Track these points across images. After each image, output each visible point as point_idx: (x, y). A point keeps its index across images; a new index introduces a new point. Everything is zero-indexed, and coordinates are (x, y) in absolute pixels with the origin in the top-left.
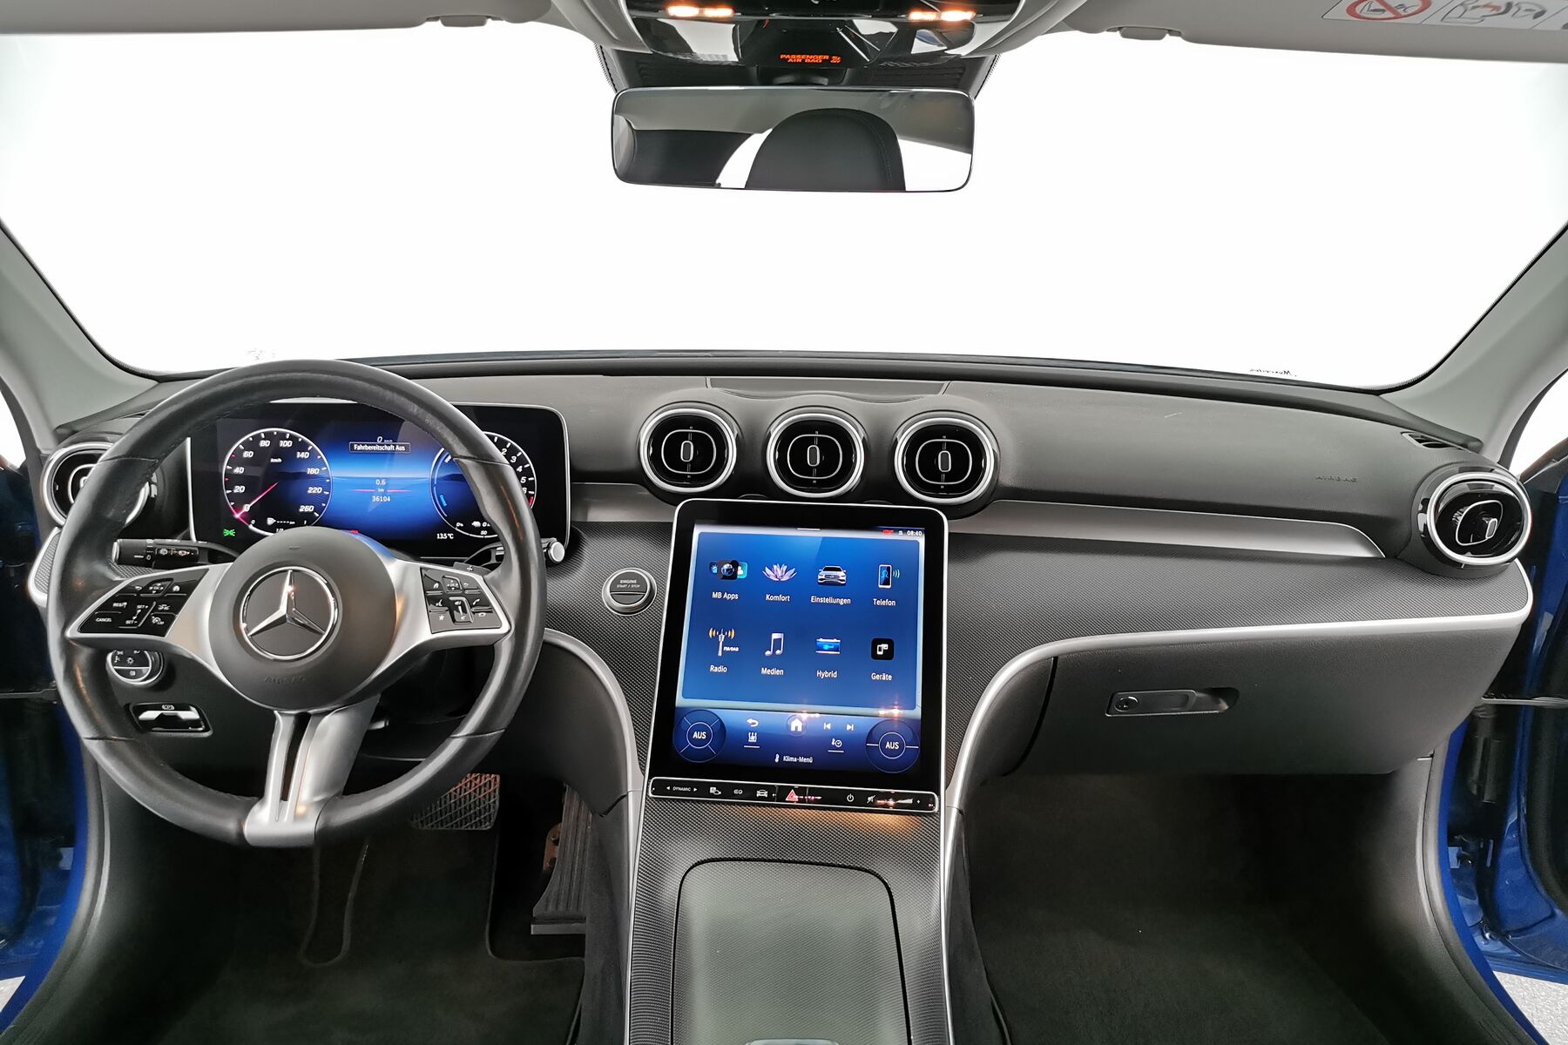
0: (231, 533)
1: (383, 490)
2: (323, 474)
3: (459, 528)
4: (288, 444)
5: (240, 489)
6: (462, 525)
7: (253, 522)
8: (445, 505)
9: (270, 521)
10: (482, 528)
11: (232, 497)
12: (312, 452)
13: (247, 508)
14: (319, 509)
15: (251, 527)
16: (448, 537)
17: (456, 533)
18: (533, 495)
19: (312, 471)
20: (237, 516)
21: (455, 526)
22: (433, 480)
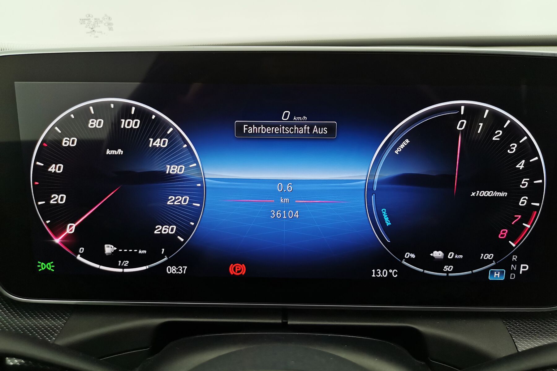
0: (49, 266)
1: (287, 200)
2: (193, 175)
3: (409, 260)
4: (133, 124)
5: (58, 199)
6: (413, 256)
7: (82, 250)
8: (388, 224)
9: (109, 249)
10: (445, 261)
11: (48, 210)
12: (174, 138)
13: (71, 228)
14: (184, 231)
15: (79, 257)
16: (390, 274)
17: (402, 270)
18: (537, 208)
19: (173, 169)
20: (57, 241)
21: (402, 257)
22: (371, 184)
